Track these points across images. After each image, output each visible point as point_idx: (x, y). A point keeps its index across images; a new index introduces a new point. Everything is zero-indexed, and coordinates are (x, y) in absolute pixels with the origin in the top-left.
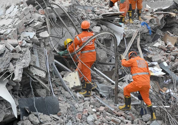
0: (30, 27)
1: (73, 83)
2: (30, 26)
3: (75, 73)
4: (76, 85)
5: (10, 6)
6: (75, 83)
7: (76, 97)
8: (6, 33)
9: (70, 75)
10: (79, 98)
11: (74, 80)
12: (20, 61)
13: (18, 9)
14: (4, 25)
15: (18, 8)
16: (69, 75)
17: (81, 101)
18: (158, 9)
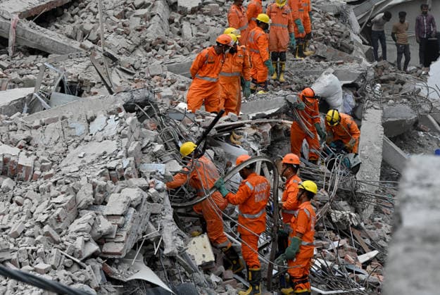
0: (146, 155)
1: (201, 256)
2: (145, 151)
3: (203, 237)
4: (207, 260)
5: (95, 117)
6: (204, 256)
7: (210, 282)
8: (121, 167)
9: (194, 243)
10: (215, 284)
11: (203, 251)
12: (163, 217)
13: (118, 122)
14: (105, 153)
15: (116, 120)
16: (192, 242)
17: (220, 289)
18: (257, 115)
